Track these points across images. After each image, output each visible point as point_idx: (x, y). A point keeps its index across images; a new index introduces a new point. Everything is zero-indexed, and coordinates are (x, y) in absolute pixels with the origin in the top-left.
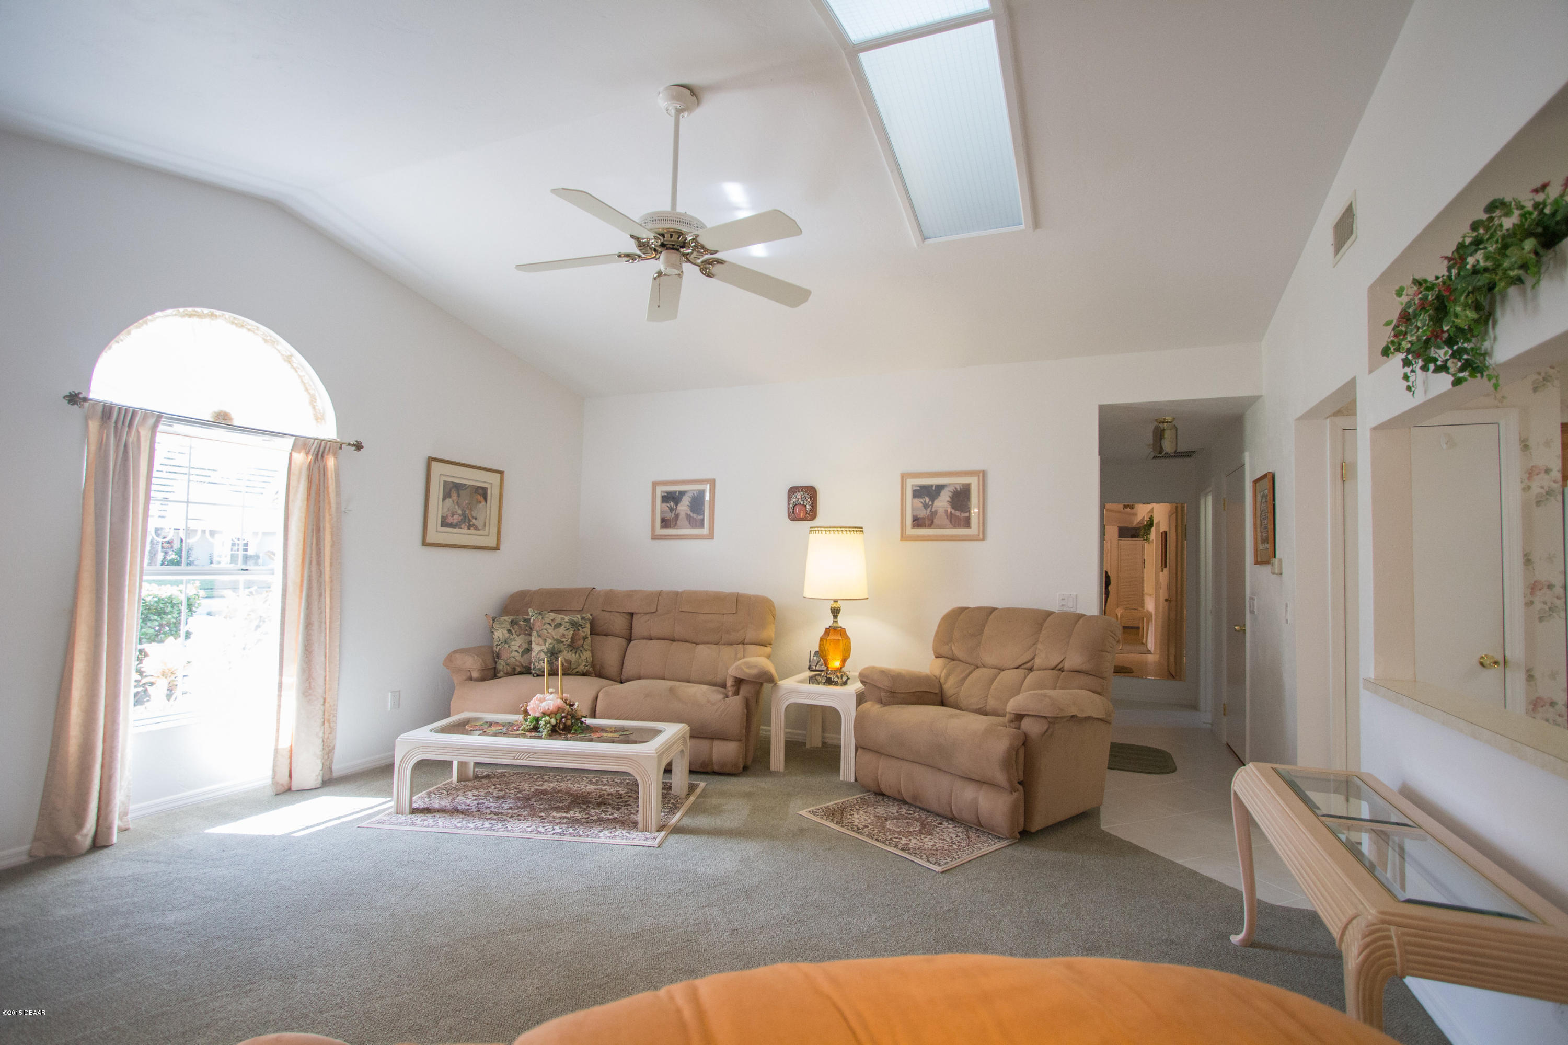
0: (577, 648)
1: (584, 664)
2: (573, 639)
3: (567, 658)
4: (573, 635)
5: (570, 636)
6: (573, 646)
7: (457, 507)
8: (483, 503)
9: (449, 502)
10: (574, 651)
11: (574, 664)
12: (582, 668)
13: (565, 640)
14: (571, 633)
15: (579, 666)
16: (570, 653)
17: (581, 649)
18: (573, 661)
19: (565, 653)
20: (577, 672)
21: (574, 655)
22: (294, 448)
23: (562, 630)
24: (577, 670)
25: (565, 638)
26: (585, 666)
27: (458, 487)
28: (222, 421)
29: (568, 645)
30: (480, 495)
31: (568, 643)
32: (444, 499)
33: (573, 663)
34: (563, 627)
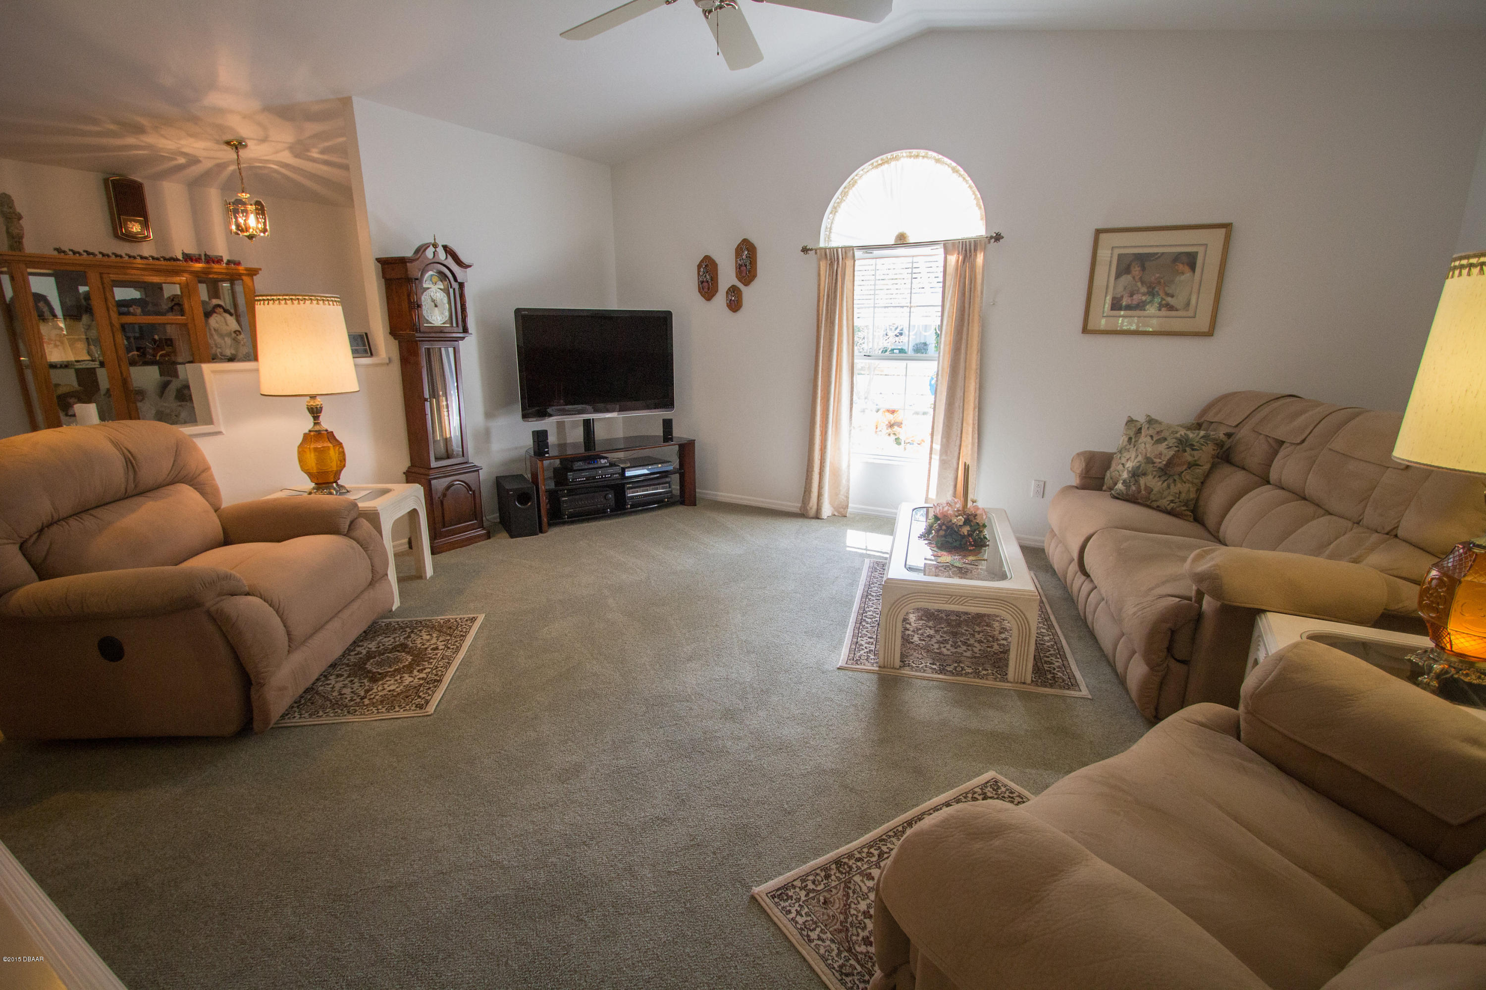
0: (1170, 476)
1: (1171, 498)
2: (1170, 463)
3: (1148, 484)
4: (1173, 456)
5: (1168, 457)
6: (1165, 472)
7: (1139, 284)
8: (1188, 274)
9: (1126, 279)
10: (1163, 478)
11: (1155, 495)
12: (1164, 503)
13: (1158, 460)
14: (1172, 453)
15: (1161, 498)
16: (1157, 479)
17: (1176, 477)
18: (1156, 490)
19: (1150, 477)
20: (1158, 507)
21: (1160, 483)
22: (946, 252)
23: (1162, 447)
24: (1158, 504)
25: (1160, 459)
26: (1172, 501)
27: (1142, 260)
28: (901, 241)
29: (1159, 468)
30: (1183, 263)
31: (1160, 465)
32: (1118, 276)
33: (1154, 492)
34: (1166, 443)
